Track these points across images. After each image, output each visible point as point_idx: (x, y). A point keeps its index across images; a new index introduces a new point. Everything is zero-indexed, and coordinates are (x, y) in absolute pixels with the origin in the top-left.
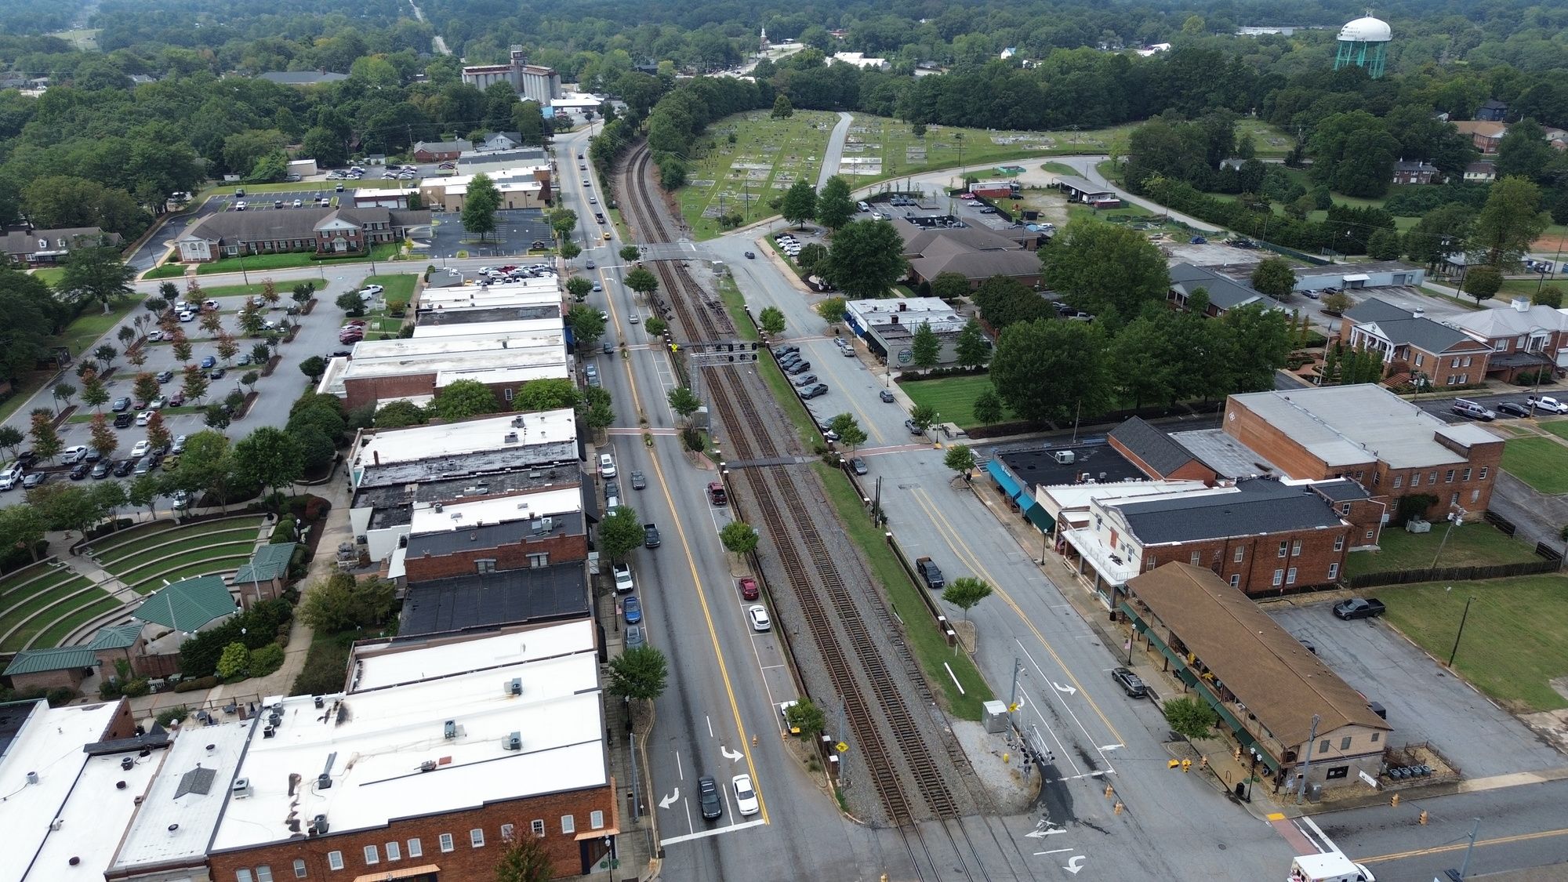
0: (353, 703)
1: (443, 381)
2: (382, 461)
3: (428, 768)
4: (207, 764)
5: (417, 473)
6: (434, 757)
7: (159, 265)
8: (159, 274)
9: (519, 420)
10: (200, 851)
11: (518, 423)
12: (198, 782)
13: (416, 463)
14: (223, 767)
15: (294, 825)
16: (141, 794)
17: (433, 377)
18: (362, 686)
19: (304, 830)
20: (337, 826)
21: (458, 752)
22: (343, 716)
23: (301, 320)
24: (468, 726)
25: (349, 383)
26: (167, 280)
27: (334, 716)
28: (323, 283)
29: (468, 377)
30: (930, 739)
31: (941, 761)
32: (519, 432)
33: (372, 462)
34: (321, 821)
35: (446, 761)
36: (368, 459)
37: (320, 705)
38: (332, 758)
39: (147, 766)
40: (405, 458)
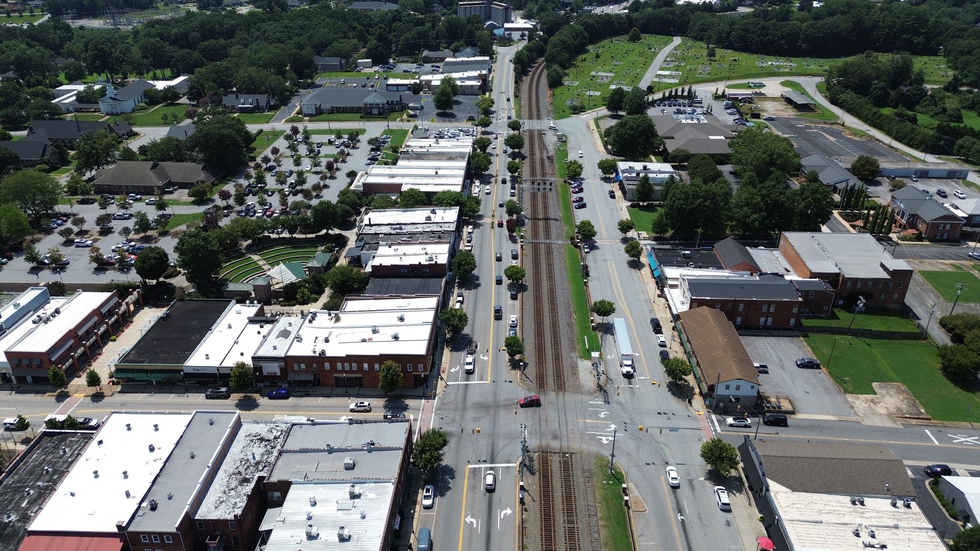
0: (341, 316)
1: (405, 188)
2: (372, 223)
3: (364, 341)
4: (288, 329)
5: (386, 230)
6: (367, 338)
7: (292, 116)
8: (291, 120)
9: (434, 210)
10: (283, 355)
11: (433, 212)
12: (285, 334)
13: (386, 225)
14: (293, 331)
15: (315, 352)
16: (265, 334)
17: (400, 185)
18: (346, 310)
19: (317, 354)
20: (328, 354)
21: (375, 337)
22: (338, 319)
23: (351, 151)
24: (381, 329)
25: (365, 185)
26: (295, 124)
27: (334, 320)
28: (363, 131)
29: (416, 187)
30: (566, 364)
31: (567, 372)
32: (432, 216)
33: (368, 223)
34: (323, 352)
35: (370, 340)
36: (366, 222)
37: (330, 315)
38: (331, 333)
39: (268, 327)
40: (382, 223)
